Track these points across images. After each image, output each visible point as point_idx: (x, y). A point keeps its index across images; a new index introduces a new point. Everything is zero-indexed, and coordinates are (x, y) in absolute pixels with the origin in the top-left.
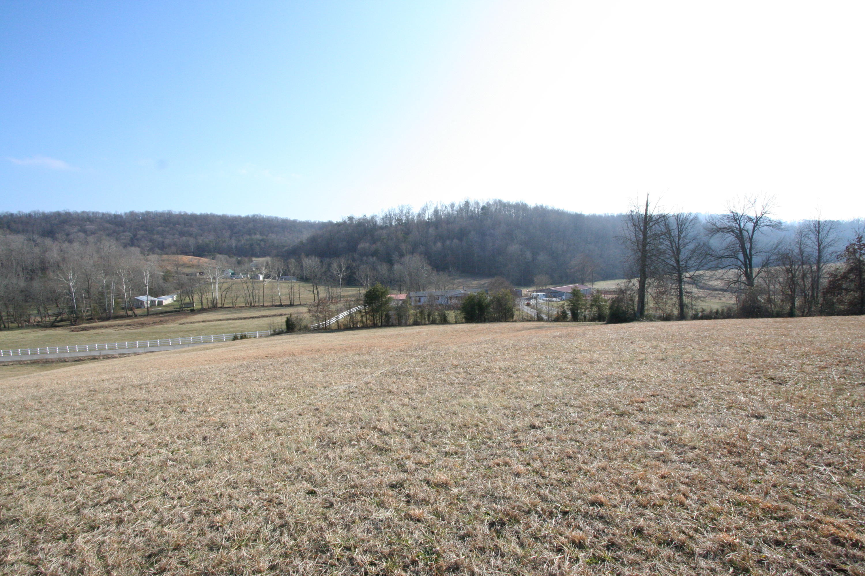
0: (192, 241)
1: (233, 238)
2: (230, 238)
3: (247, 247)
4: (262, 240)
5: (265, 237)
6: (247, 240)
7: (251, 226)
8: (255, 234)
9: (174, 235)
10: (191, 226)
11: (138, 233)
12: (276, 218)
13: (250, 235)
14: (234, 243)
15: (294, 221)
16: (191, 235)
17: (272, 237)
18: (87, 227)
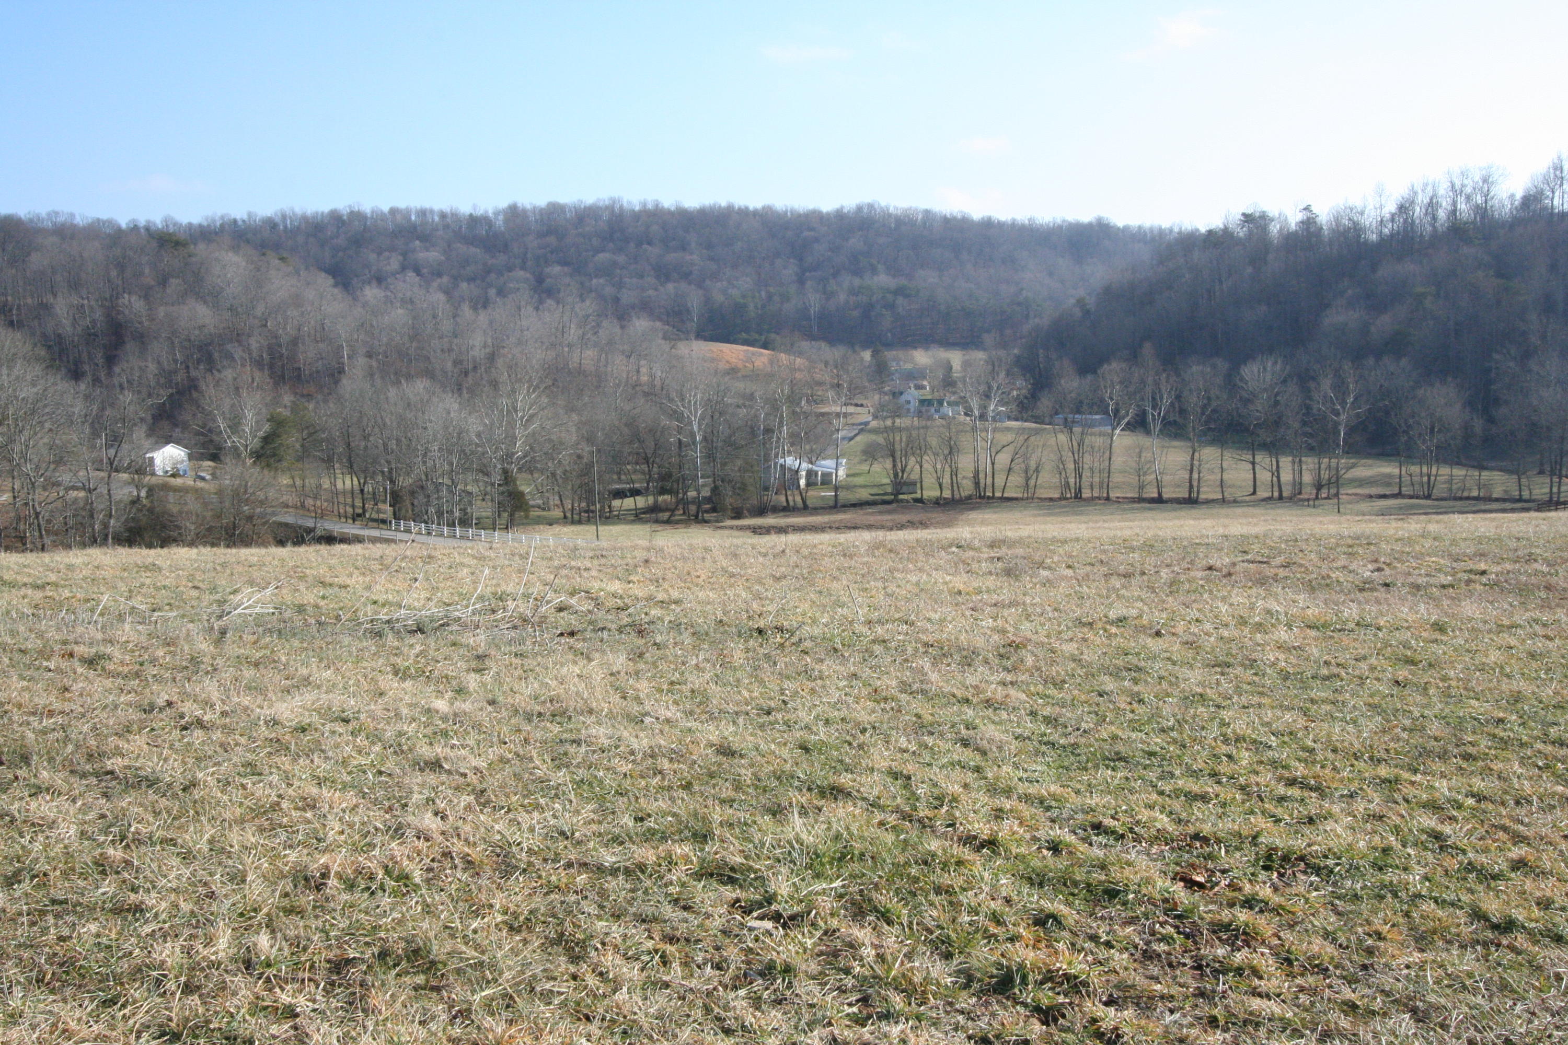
0: (694, 299)
1: (809, 284)
2: (801, 281)
3: (855, 313)
4: (900, 291)
5: (903, 281)
6: (853, 292)
7: (855, 242)
8: (874, 270)
9: (642, 277)
10: (684, 247)
11: (548, 270)
12: (927, 212)
13: (857, 272)
14: (814, 300)
15: (988, 224)
16: (686, 276)
17: (927, 279)
18: (422, 255)
